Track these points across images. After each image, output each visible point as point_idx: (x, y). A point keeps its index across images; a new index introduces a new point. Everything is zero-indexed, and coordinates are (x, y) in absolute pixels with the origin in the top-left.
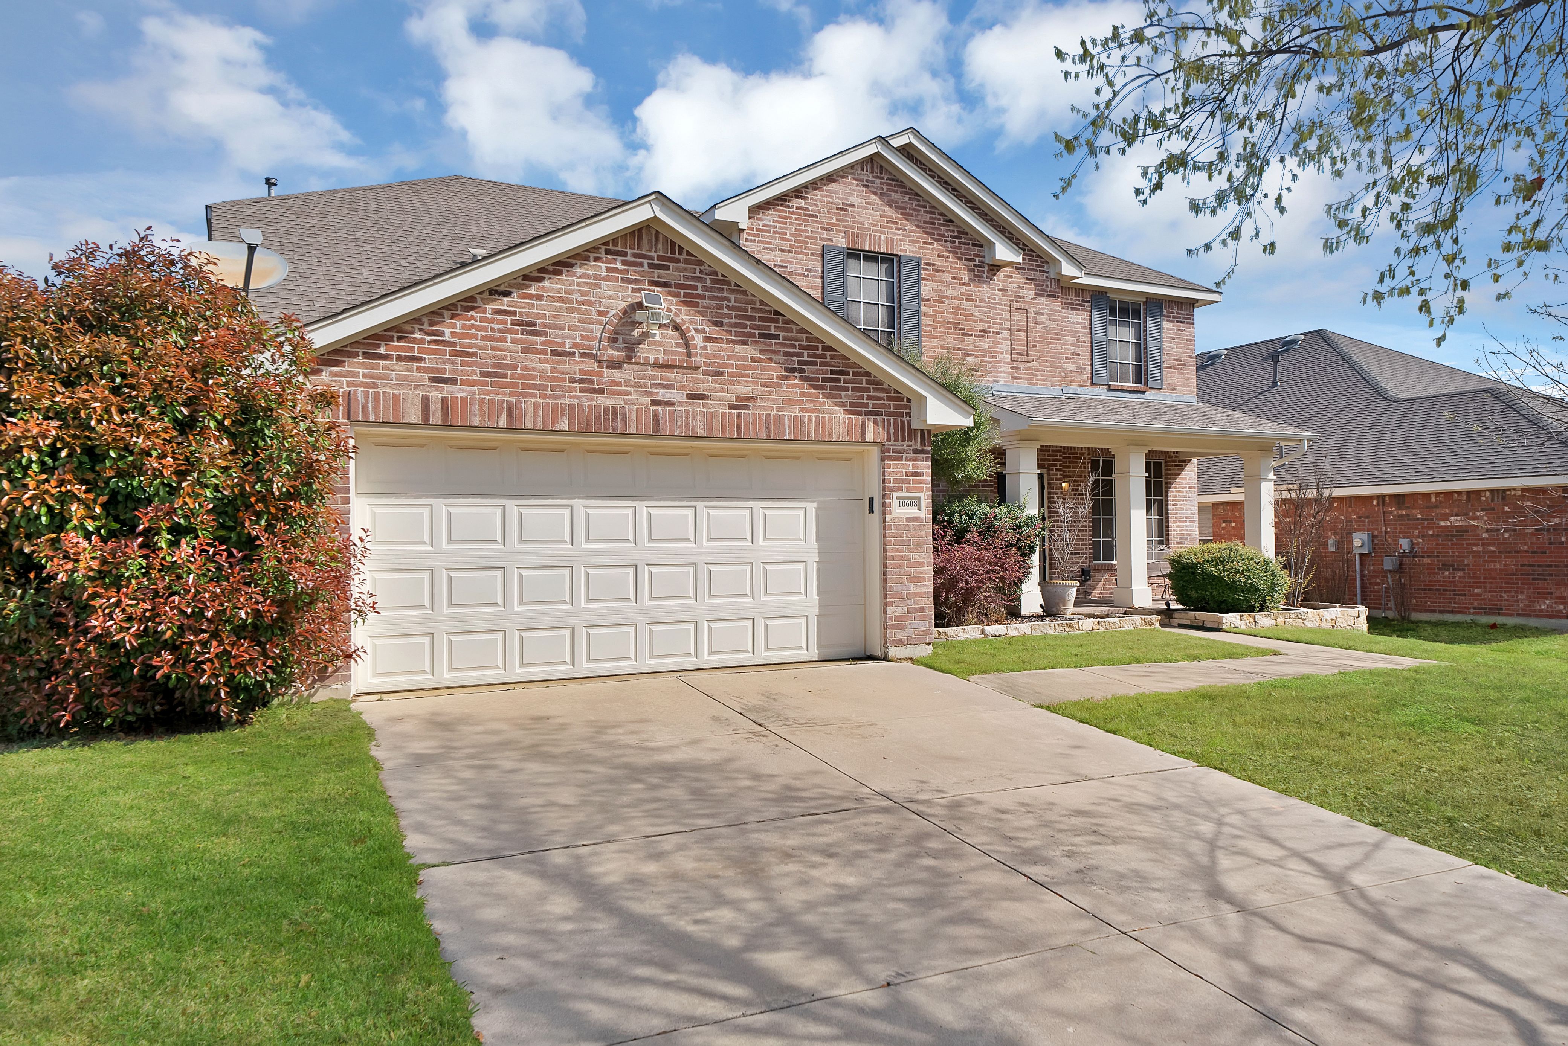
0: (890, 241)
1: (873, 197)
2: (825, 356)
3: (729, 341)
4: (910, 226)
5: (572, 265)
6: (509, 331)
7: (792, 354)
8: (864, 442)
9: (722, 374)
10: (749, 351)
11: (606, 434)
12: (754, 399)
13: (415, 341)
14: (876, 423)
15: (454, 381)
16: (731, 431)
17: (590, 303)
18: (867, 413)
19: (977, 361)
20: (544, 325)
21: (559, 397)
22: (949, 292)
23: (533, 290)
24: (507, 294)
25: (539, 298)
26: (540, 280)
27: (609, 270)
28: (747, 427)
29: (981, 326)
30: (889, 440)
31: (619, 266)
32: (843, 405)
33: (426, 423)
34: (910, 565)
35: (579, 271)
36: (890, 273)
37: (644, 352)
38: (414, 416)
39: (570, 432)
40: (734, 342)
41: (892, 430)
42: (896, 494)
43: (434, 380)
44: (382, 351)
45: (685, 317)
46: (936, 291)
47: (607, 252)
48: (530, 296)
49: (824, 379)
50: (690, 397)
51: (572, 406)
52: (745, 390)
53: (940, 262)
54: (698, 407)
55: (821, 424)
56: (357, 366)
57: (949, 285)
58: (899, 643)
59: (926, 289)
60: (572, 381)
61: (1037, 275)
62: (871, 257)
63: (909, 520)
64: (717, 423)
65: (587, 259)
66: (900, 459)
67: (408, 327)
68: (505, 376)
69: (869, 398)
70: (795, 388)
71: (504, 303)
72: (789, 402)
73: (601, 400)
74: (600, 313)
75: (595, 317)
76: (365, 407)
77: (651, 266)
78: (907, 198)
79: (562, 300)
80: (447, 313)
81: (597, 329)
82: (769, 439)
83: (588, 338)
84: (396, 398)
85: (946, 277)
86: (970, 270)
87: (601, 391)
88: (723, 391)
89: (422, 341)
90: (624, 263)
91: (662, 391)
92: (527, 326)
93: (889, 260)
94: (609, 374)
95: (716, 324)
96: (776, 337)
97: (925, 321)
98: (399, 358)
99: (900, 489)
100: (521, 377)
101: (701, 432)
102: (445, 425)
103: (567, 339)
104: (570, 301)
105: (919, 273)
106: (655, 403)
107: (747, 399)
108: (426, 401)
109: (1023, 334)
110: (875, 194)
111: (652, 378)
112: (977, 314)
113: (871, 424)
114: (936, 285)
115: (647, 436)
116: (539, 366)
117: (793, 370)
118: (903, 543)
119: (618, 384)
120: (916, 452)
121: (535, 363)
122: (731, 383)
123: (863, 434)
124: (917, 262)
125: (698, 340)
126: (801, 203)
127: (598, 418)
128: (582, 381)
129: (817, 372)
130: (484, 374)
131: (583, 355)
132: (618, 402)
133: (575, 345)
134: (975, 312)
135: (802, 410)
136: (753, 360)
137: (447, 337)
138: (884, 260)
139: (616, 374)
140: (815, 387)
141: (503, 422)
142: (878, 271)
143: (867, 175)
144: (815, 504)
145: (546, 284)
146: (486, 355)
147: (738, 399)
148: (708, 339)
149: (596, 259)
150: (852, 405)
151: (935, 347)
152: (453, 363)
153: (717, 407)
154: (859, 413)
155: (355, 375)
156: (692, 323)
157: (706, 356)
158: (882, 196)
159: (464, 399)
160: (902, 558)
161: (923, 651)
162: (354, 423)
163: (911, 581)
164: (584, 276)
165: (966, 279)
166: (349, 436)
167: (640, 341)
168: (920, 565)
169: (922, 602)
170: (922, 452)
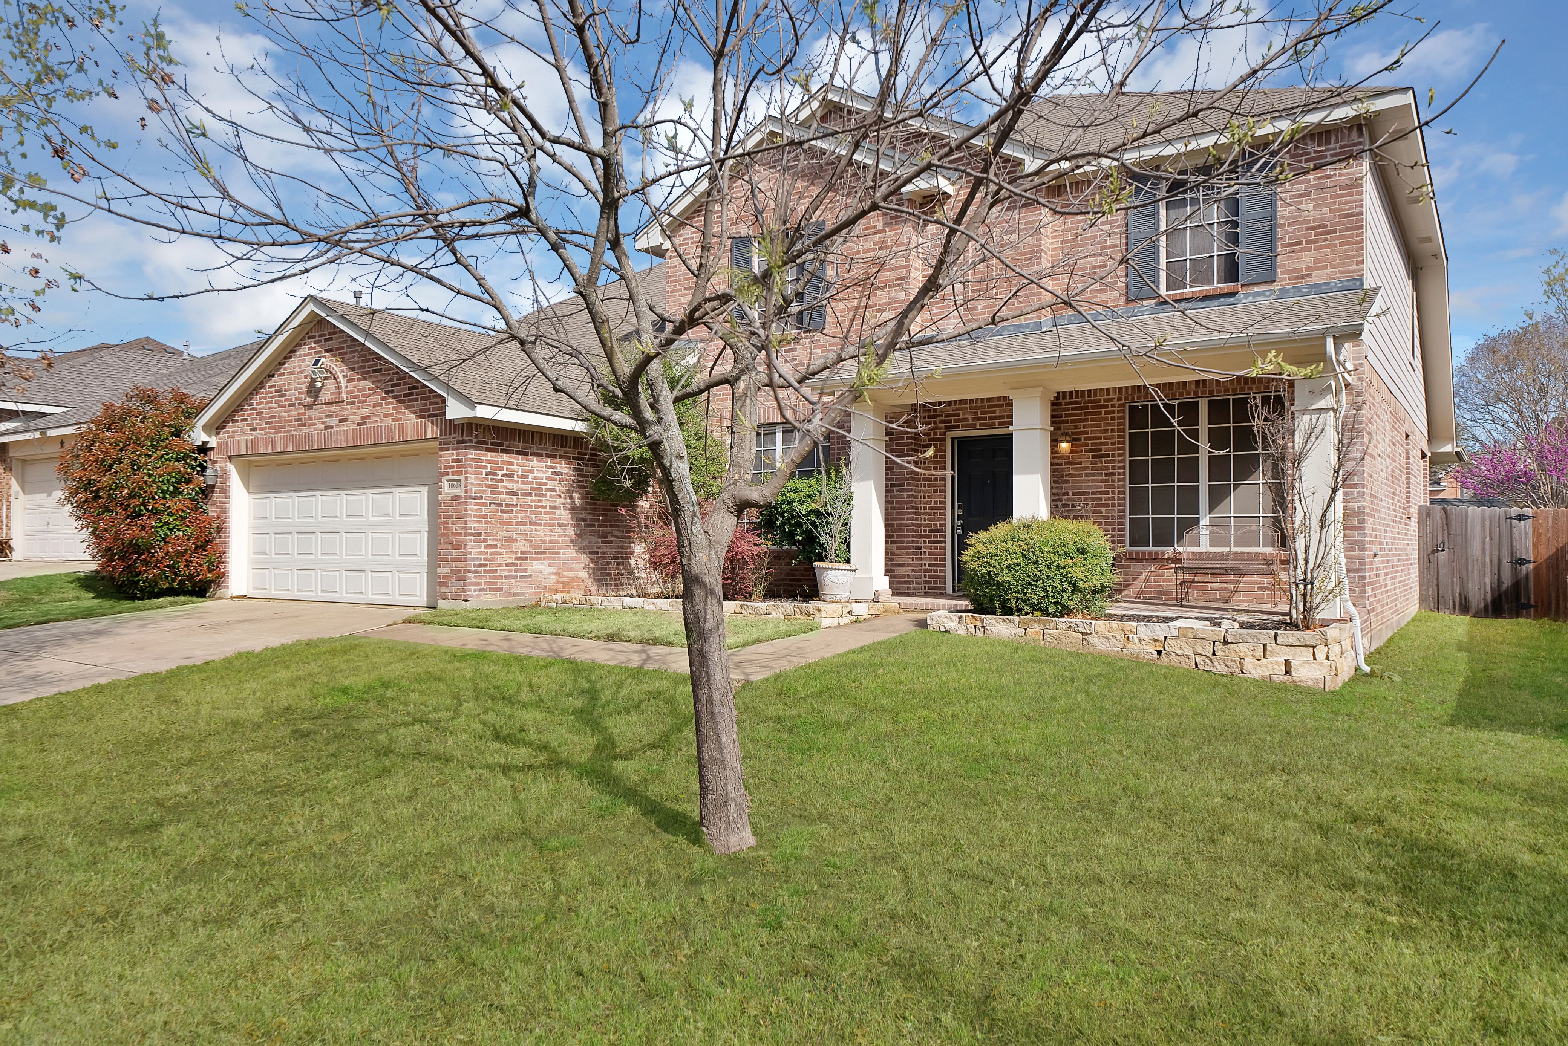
3: (358, 379)
4: (817, 190)
6: (274, 397)
7: (386, 381)
8: (427, 439)
9: (354, 402)
10: (367, 384)
11: (306, 451)
12: (369, 417)
14: (432, 422)
15: (256, 429)
16: (357, 440)
17: (301, 372)
18: (430, 416)
20: (285, 390)
21: (289, 431)
23: (282, 371)
24: (273, 376)
25: (283, 374)
26: (284, 364)
27: (307, 349)
28: (364, 436)
30: (439, 434)
31: (310, 345)
32: (414, 413)
33: (248, 454)
34: (454, 535)
35: (297, 353)
37: (322, 396)
38: (244, 450)
39: (293, 452)
40: (360, 379)
41: (440, 427)
42: (444, 478)
43: (250, 430)
45: (338, 369)
47: (305, 338)
48: (280, 374)
49: (403, 396)
50: (339, 421)
51: (293, 436)
52: (365, 411)
54: (344, 427)
55: (402, 429)
56: (229, 427)
58: (444, 597)
60: (295, 420)
63: (452, 498)
64: (350, 436)
65: (298, 345)
66: (449, 449)
68: (272, 423)
69: (431, 404)
70: (389, 406)
71: (272, 381)
72: (384, 415)
73: (304, 430)
74: (304, 377)
75: (303, 379)
76: (231, 448)
77: (321, 340)
79: (291, 373)
80: (253, 392)
81: (303, 387)
82: (374, 444)
83: (301, 393)
84: (239, 441)
87: (305, 425)
88: (355, 414)
89: (247, 409)
90: (311, 343)
91: (328, 419)
92: (280, 392)
94: (308, 413)
95: (351, 369)
96: (378, 370)
98: (241, 420)
99: (447, 474)
100: (277, 422)
101: (343, 444)
102: (252, 454)
103: (293, 396)
104: (294, 373)
106: (325, 428)
107: (365, 417)
108: (247, 440)
110: (782, 171)
111: (324, 412)
112: (893, 261)
113: (429, 424)
115: (321, 449)
116: (283, 414)
117: (388, 392)
118: (449, 517)
119: (312, 418)
120: (459, 442)
122: (359, 408)
123: (426, 432)
125: (343, 382)
127: (302, 441)
128: (298, 420)
129: (399, 390)
130: (265, 423)
131: (298, 404)
132: (312, 429)
133: (296, 399)
134: (891, 260)
135: (393, 420)
136: (369, 389)
137: (255, 406)
139: (310, 413)
140: (399, 402)
141: (270, 449)
144: (426, 488)
145: (286, 365)
146: (266, 412)
147: (362, 418)
148: (349, 381)
149: (302, 344)
150: (419, 411)
151: (843, 310)
152: (256, 419)
153: (351, 426)
154: (423, 417)
155: (229, 432)
156: (341, 372)
157: (347, 392)
158: (789, 171)
159: (258, 439)
160: (448, 529)
161: (460, 605)
162: (229, 457)
163: (454, 548)
164: (301, 356)
165: (880, 226)
166: (228, 464)
167: (321, 388)
168: (460, 534)
169: (461, 565)
170: (463, 442)
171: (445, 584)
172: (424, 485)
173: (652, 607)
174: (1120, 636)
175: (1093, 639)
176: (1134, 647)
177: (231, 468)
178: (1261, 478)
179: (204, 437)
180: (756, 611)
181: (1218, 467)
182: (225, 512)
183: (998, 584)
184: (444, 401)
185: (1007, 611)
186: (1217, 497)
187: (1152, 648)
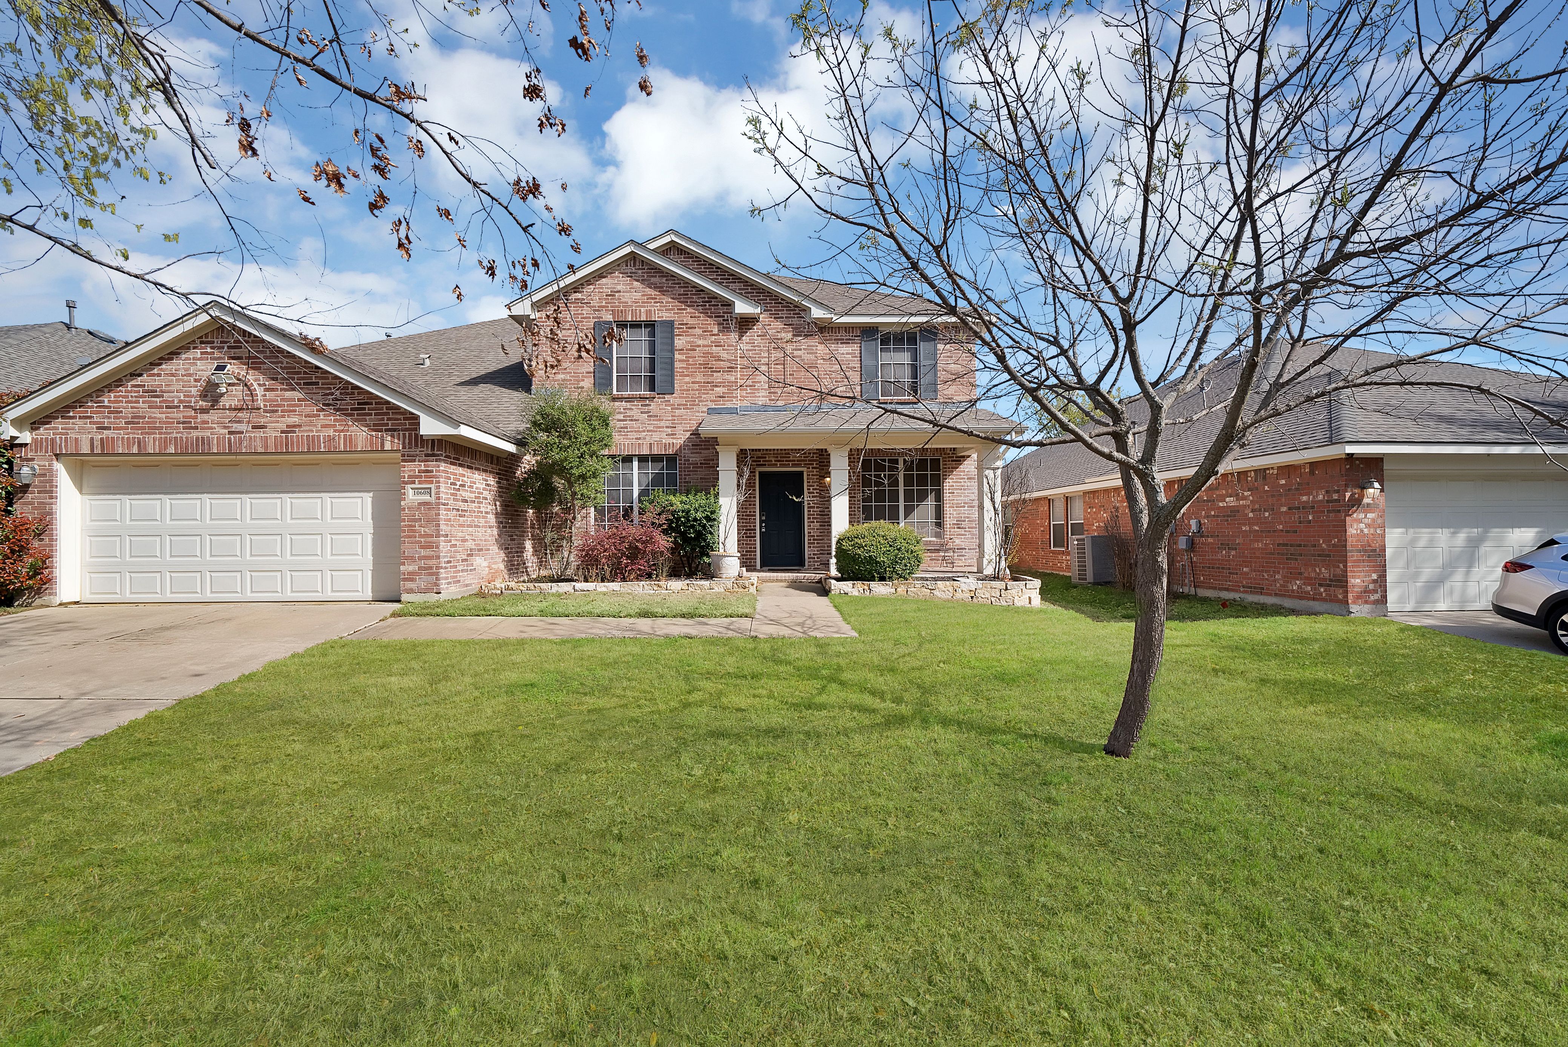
0: (649, 312)
1: (636, 283)
2: (353, 393)
3: (282, 390)
4: (666, 299)
5: (179, 354)
6: (141, 397)
7: (328, 394)
8: (383, 451)
9: (277, 411)
10: (296, 395)
11: (198, 454)
12: (300, 426)
13: (89, 407)
14: (393, 436)
15: (109, 428)
16: (282, 447)
17: (190, 375)
18: (386, 430)
19: (725, 390)
20: (162, 391)
21: (169, 433)
22: (700, 342)
23: (155, 371)
24: (140, 375)
25: (159, 375)
26: (160, 364)
27: (202, 353)
28: (292, 444)
29: (729, 365)
30: (404, 447)
31: (209, 350)
32: (367, 426)
33: (92, 454)
34: (421, 536)
35: (184, 356)
36: (652, 334)
37: (225, 402)
38: (86, 449)
39: (176, 454)
40: (286, 390)
41: (407, 441)
42: (408, 486)
43: (98, 428)
44: (71, 414)
45: (252, 377)
46: (689, 342)
47: (201, 343)
48: (154, 375)
49: (352, 409)
50: (253, 427)
51: (176, 438)
52: (294, 420)
53: (691, 321)
54: (260, 433)
55: (349, 440)
56: (58, 424)
57: (700, 337)
58: (410, 591)
59: (679, 342)
60: (178, 423)
61: (795, 321)
62: (636, 325)
63: (420, 504)
64: (271, 443)
65: (189, 348)
66: (414, 461)
67: (84, 400)
68: (138, 423)
69: (388, 419)
70: (329, 418)
71: (139, 381)
72: (323, 426)
73: (195, 434)
74: (196, 380)
75: (193, 383)
76: (60, 446)
77: (229, 347)
78: (664, 280)
79: (173, 375)
80: (106, 390)
81: (194, 391)
82: (308, 452)
83: (188, 396)
84: (76, 439)
85: (698, 331)
86: (719, 324)
87: (196, 428)
88: (278, 422)
89: (92, 407)
90: (212, 348)
91: (235, 425)
92: (152, 393)
93: (651, 325)
94: (201, 417)
95: (273, 379)
96: (317, 383)
97: (677, 365)
98: (80, 418)
99: (414, 482)
100: (148, 423)
101: (260, 450)
102: (102, 454)
103: (175, 397)
104: (178, 375)
105: (672, 332)
106: (230, 433)
107: (294, 426)
108: (92, 439)
109: (780, 367)
110: (637, 281)
111: (229, 417)
112: (725, 355)
113: (389, 438)
114: (688, 339)
115: (224, 454)
116: (159, 415)
117: (328, 405)
118: (415, 520)
119: (207, 423)
120: (429, 456)
121: (157, 414)
122: (283, 416)
123: (383, 445)
124: (670, 324)
125: (259, 391)
126: (579, 295)
127: (192, 444)
128: (184, 423)
129: (347, 404)
130: (126, 423)
131: (185, 407)
132: (208, 433)
133: (181, 401)
134: (724, 355)
135: (335, 431)
136: (299, 400)
137: (106, 404)
138: (646, 326)
139: (205, 417)
140: (345, 415)
141: (135, 450)
142: (643, 335)
143: (631, 269)
144: (371, 494)
145: (164, 366)
146: (127, 411)
147: (289, 427)
148: (267, 390)
149: (194, 348)
150: (374, 425)
151: (688, 383)
152: (109, 418)
153: (272, 433)
154: (381, 431)
155: (57, 429)
156: (255, 380)
157: (265, 401)
158: (643, 281)
159: (113, 438)
160: (414, 531)
161: (432, 598)
162: (56, 455)
163: (422, 547)
164: (186, 359)
165: (716, 331)
166: (55, 462)
167: (222, 395)
168: (432, 536)
169: (431, 563)
170: (433, 455)
171: (412, 580)
172: (369, 491)
173: (604, 589)
174: (951, 589)
175: (936, 592)
176: (959, 595)
177: (59, 467)
178: (930, 502)
179: (15, 433)
180: (701, 588)
181: (909, 496)
182: (51, 514)
183: (877, 562)
184: (417, 418)
185: (882, 579)
186: (909, 511)
187: (968, 595)
